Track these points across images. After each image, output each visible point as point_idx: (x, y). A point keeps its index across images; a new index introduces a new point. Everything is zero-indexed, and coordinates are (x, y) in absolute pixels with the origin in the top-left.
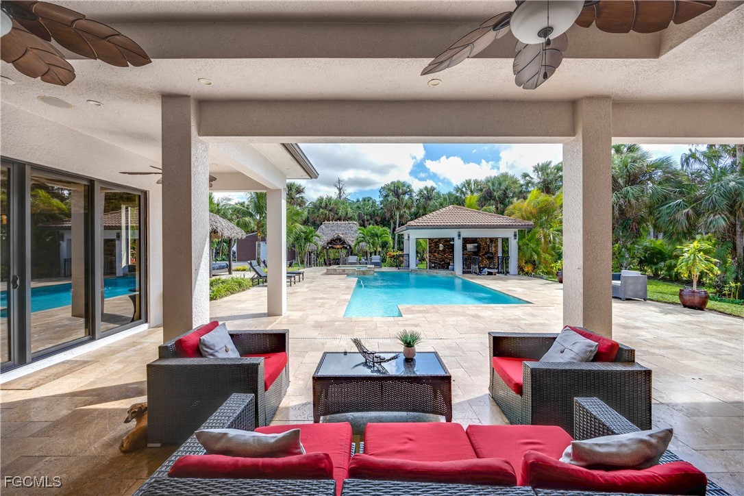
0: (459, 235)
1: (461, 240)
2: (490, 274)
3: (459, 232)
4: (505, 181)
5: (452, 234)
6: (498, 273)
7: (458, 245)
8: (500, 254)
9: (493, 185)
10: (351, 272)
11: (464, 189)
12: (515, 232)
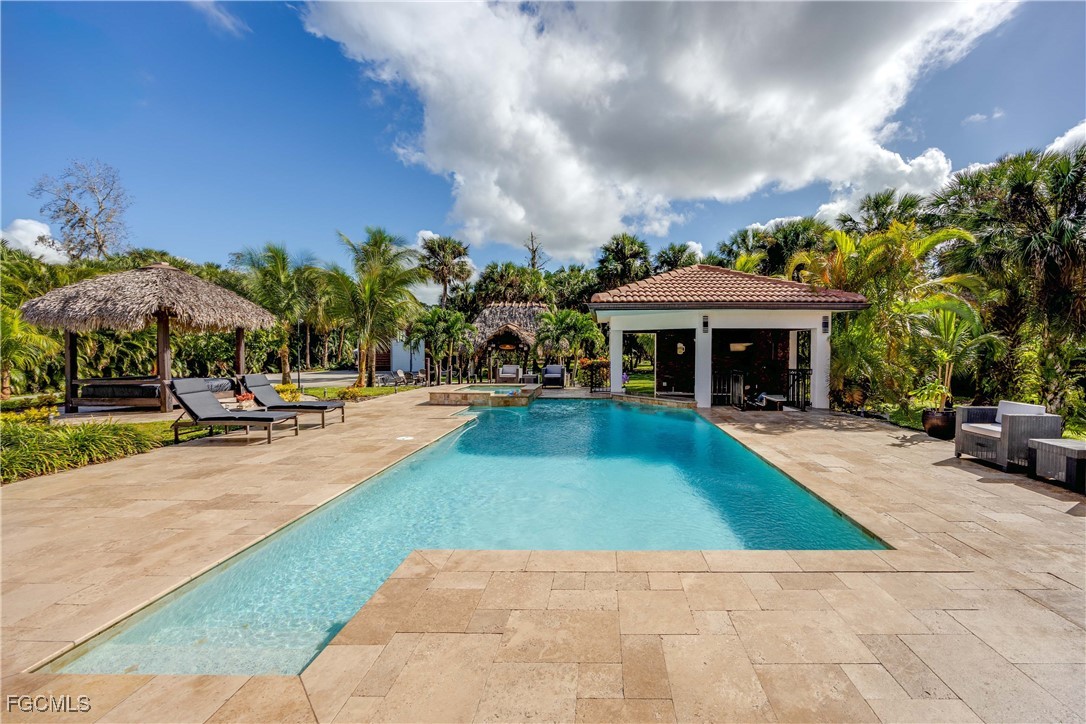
0: (706, 324)
1: (710, 334)
2: (772, 406)
3: (705, 317)
4: (806, 229)
5: (689, 320)
6: (788, 404)
7: (704, 344)
8: (792, 364)
9: (785, 237)
10: (481, 400)
11: (735, 248)
12: (826, 318)
